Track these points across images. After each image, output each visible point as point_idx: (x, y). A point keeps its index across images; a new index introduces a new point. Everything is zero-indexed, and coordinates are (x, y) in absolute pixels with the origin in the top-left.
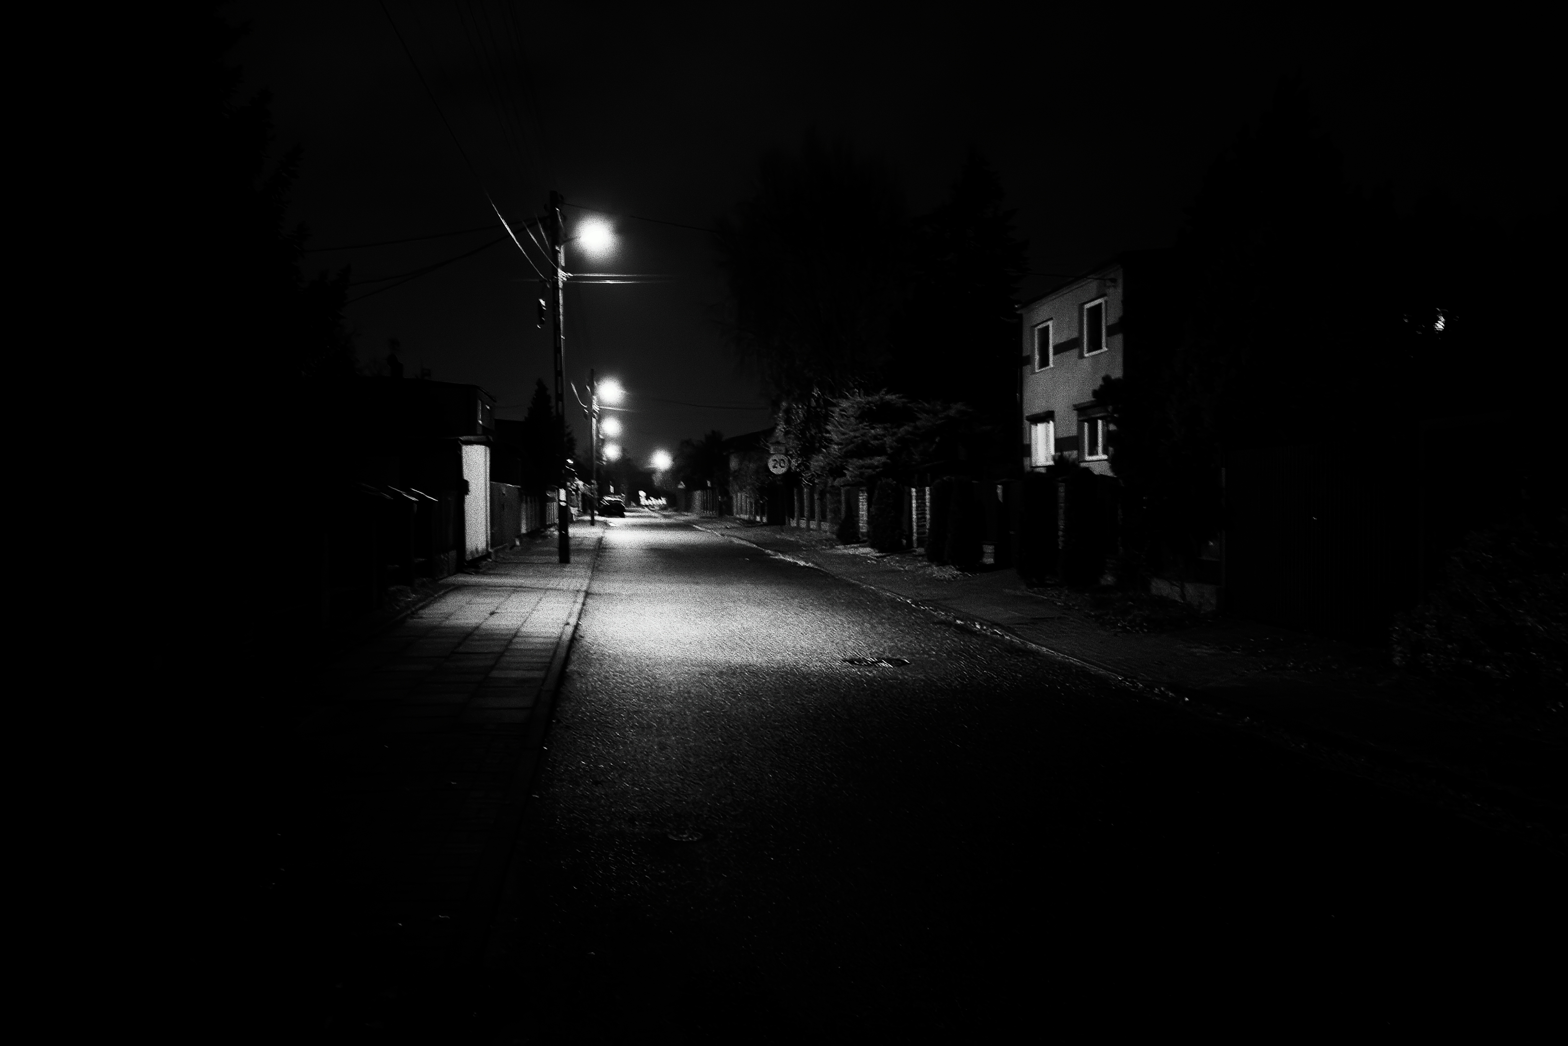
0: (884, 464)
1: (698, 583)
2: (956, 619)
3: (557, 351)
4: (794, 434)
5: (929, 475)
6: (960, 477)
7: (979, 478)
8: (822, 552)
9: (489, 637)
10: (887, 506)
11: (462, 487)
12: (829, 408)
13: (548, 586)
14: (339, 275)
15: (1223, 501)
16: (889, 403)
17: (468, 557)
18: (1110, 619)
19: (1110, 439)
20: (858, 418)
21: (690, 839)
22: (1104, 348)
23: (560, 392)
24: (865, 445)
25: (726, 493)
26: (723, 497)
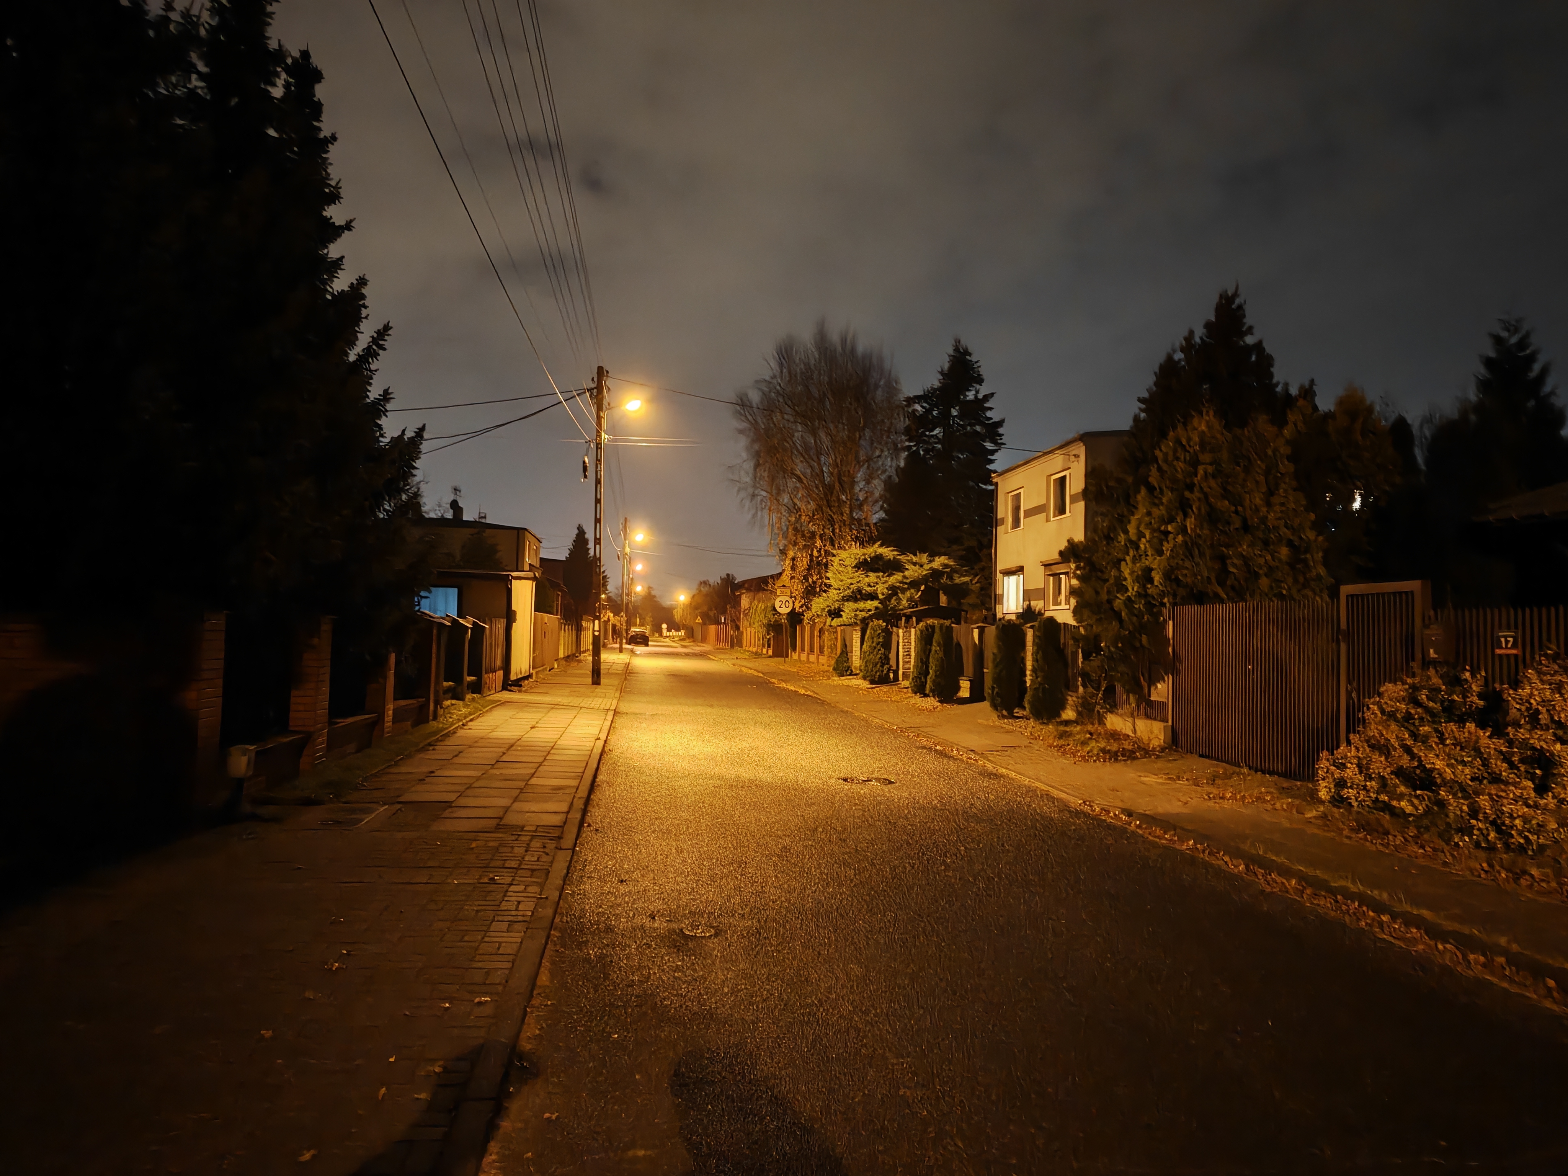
0: (877, 608)
1: (712, 706)
2: (936, 744)
3: (598, 501)
4: (799, 579)
5: (914, 619)
6: (942, 621)
7: (958, 623)
8: (819, 682)
9: (529, 748)
10: (878, 644)
11: (510, 617)
12: (830, 558)
13: (581, 705)
14: (415, 432)
15: (1170, 649)
16: (881, 555)
17: (513, 677)
18: (1071, 749)
19: (1073, 592)
20: (855, 567)
21: (703, 934)
22: (1068, 514)
23: (598, 536)
24: (859, 591)
25: (737, 628)
26: (734, 632)
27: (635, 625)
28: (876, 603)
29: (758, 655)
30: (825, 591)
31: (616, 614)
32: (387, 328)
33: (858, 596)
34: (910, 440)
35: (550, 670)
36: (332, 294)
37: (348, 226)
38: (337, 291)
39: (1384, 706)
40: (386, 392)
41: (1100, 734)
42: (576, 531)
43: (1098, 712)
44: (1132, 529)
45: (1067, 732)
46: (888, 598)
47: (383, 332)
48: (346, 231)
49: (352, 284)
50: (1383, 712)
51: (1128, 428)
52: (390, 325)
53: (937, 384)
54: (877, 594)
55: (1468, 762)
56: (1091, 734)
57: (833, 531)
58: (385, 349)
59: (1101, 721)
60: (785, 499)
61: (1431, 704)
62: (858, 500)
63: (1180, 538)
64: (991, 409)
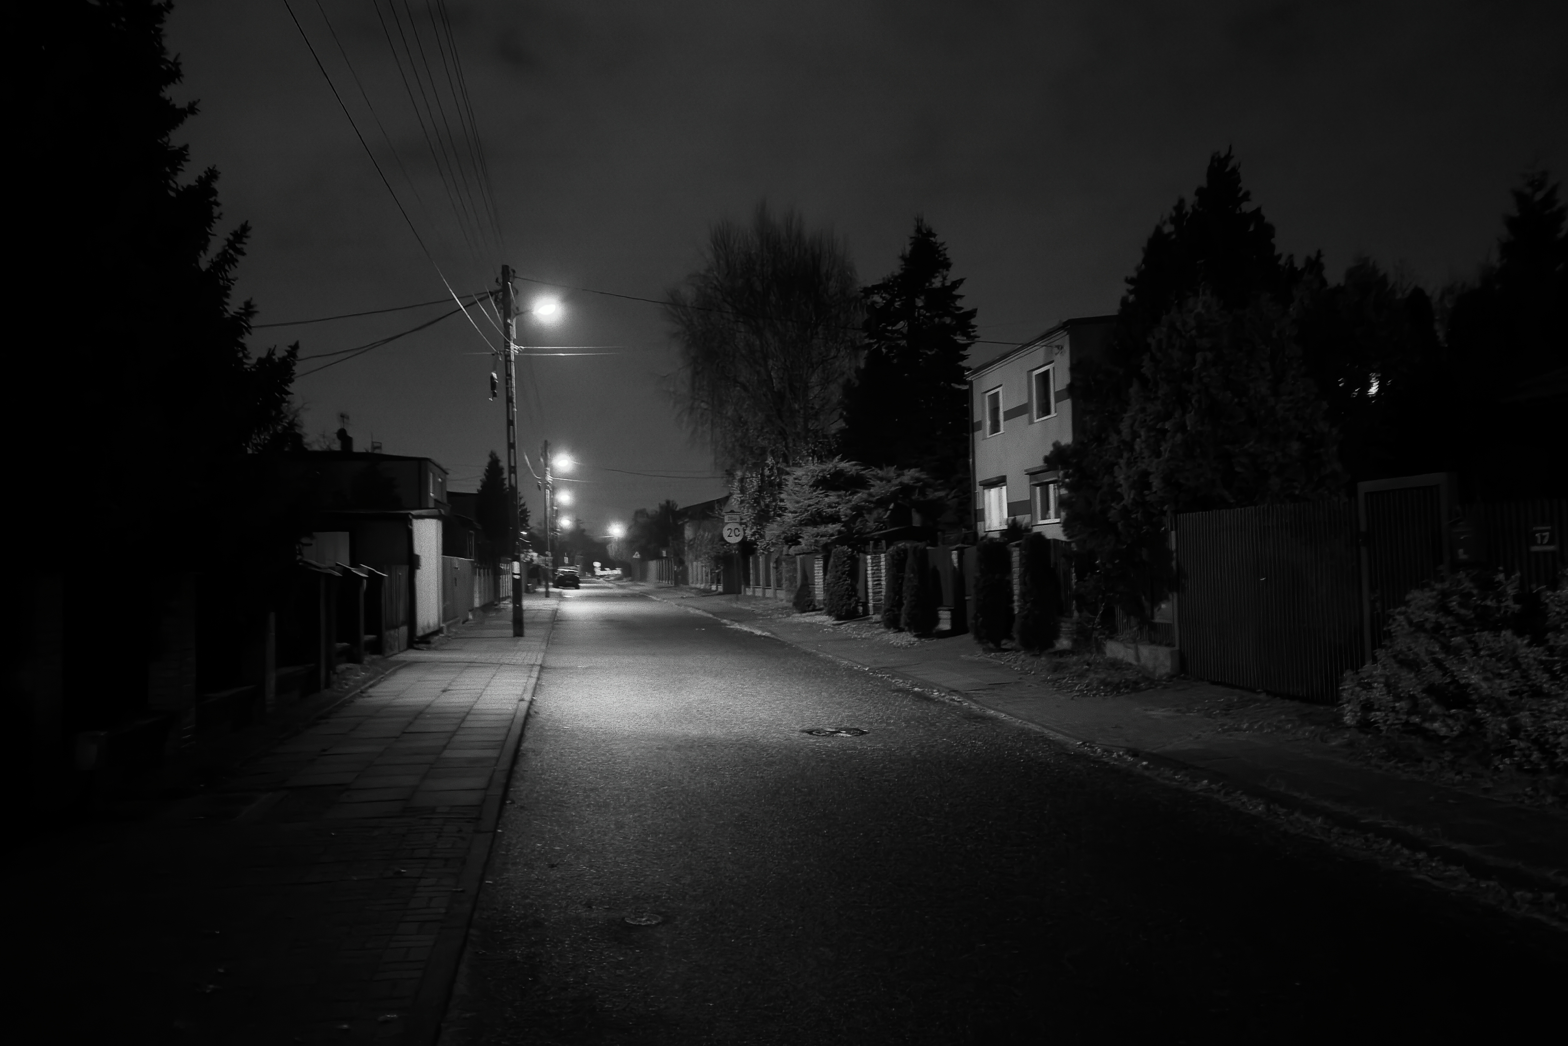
0: (840, 532)
1: (654, 655)
2: (914, 686)
3: (510, 423)
4: (748, 503)
5: (884, 542)
6: (916, 544)
7: (934, 544)
8: (778, 621)
9: (442, 715)
10: (843, 573)
11: (413, 562)
12: (783, 477)
13: (502, 661)
14: (287, 351)
15: (1174, 563)
16: (842, 470)
17: (420, 633)
18: (1066, 682)
19: (1062, 503)
20: (811, 486)
21: (649, 922)
22: (1053, 414)
23: (513, 464)
24: (819, 513)
25: (681, 563)
26: (678, 567)
27: (563, 565)
28: (837, 527)
29: (706, 593)
30: (780, 516)
31: (541, 553)
32: (245, 228)
33: (818, 519)
34: (870, 336)
35: (464, 623)
36: (176, 191)
37: (192, 109)
38: (183, 187)
39: (1412, 616)
40: (248, 305)
41: (1099, 664)
42: (488, 460)
43: (1096, 639)
44: (1125, 427)
45: (1062, 663)
46: (853, 519)
47: (241, 234)
48: (189, 115)
49: (200, 177)
50: (1410, 623)
51: (1116, 313)
52: (249, 225)
53: (897, 271)
54: (839, 516)
55: (1506, 674)
56: (1088, 664)
57: (787, 447)
58: (243, 254)
59: (1100, 649)
60: (730, 411)
61: (1463, 611)
62: (812, 408)
63: (1179, 437)
64: (961, 297)
